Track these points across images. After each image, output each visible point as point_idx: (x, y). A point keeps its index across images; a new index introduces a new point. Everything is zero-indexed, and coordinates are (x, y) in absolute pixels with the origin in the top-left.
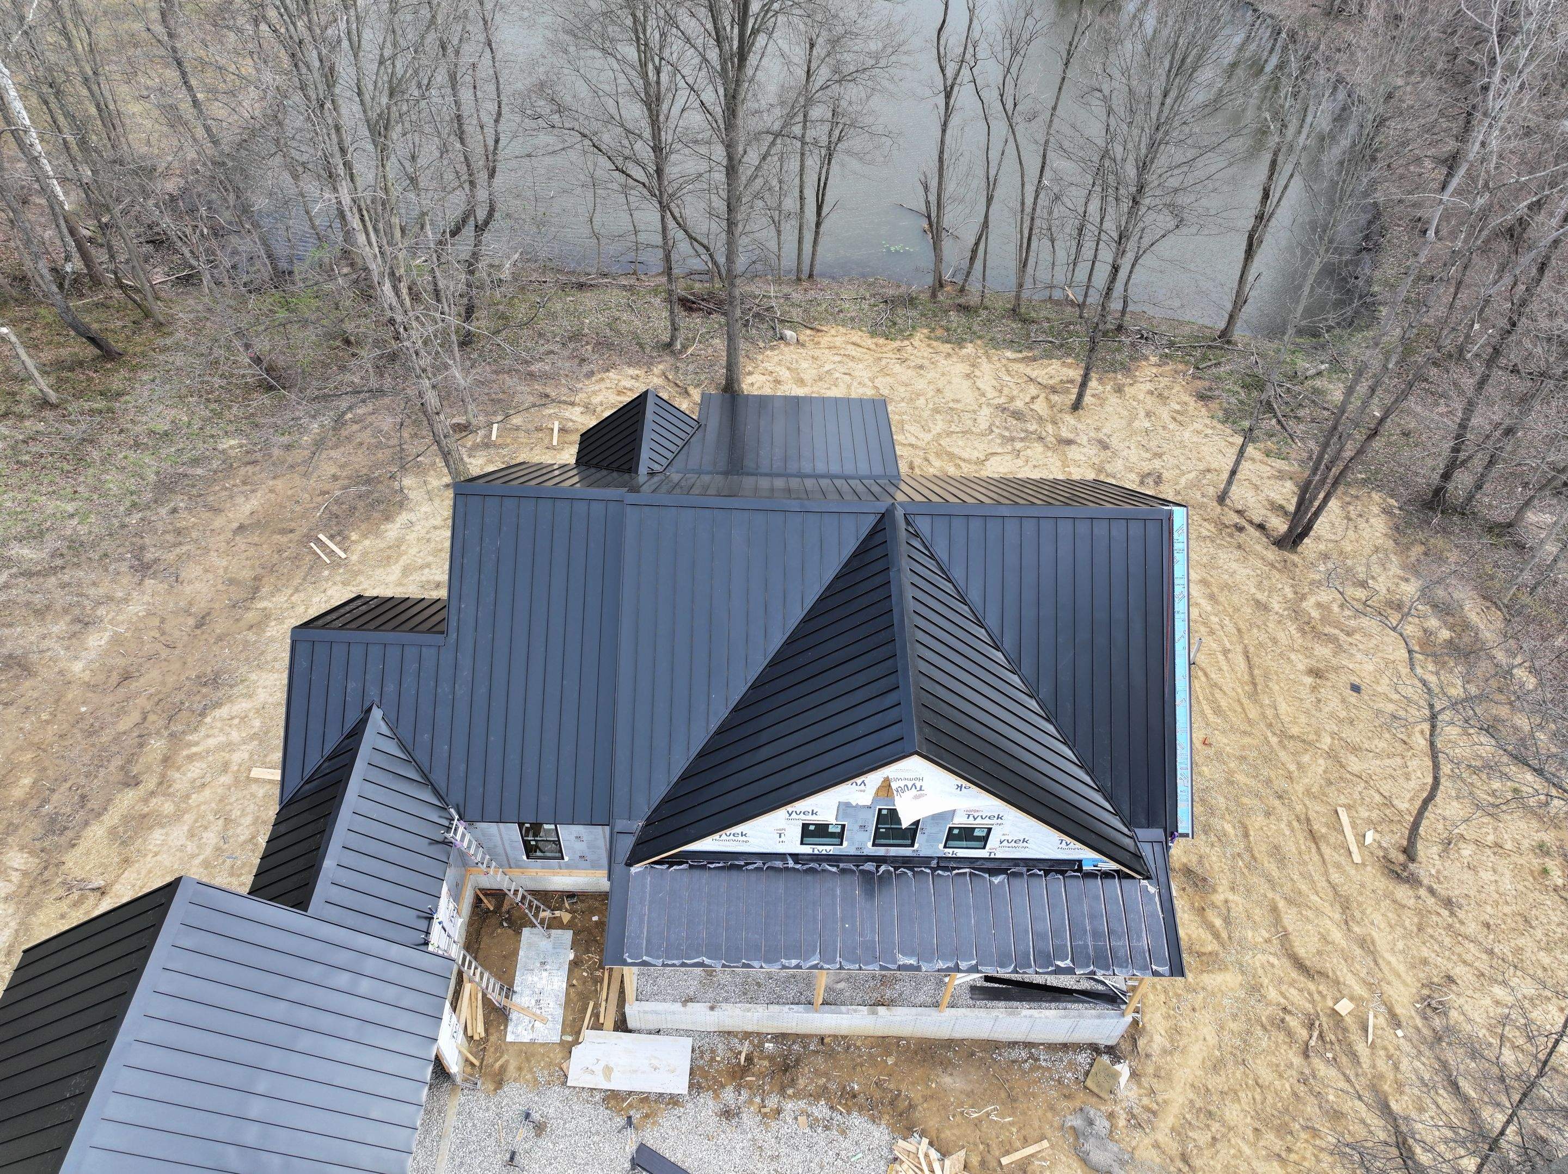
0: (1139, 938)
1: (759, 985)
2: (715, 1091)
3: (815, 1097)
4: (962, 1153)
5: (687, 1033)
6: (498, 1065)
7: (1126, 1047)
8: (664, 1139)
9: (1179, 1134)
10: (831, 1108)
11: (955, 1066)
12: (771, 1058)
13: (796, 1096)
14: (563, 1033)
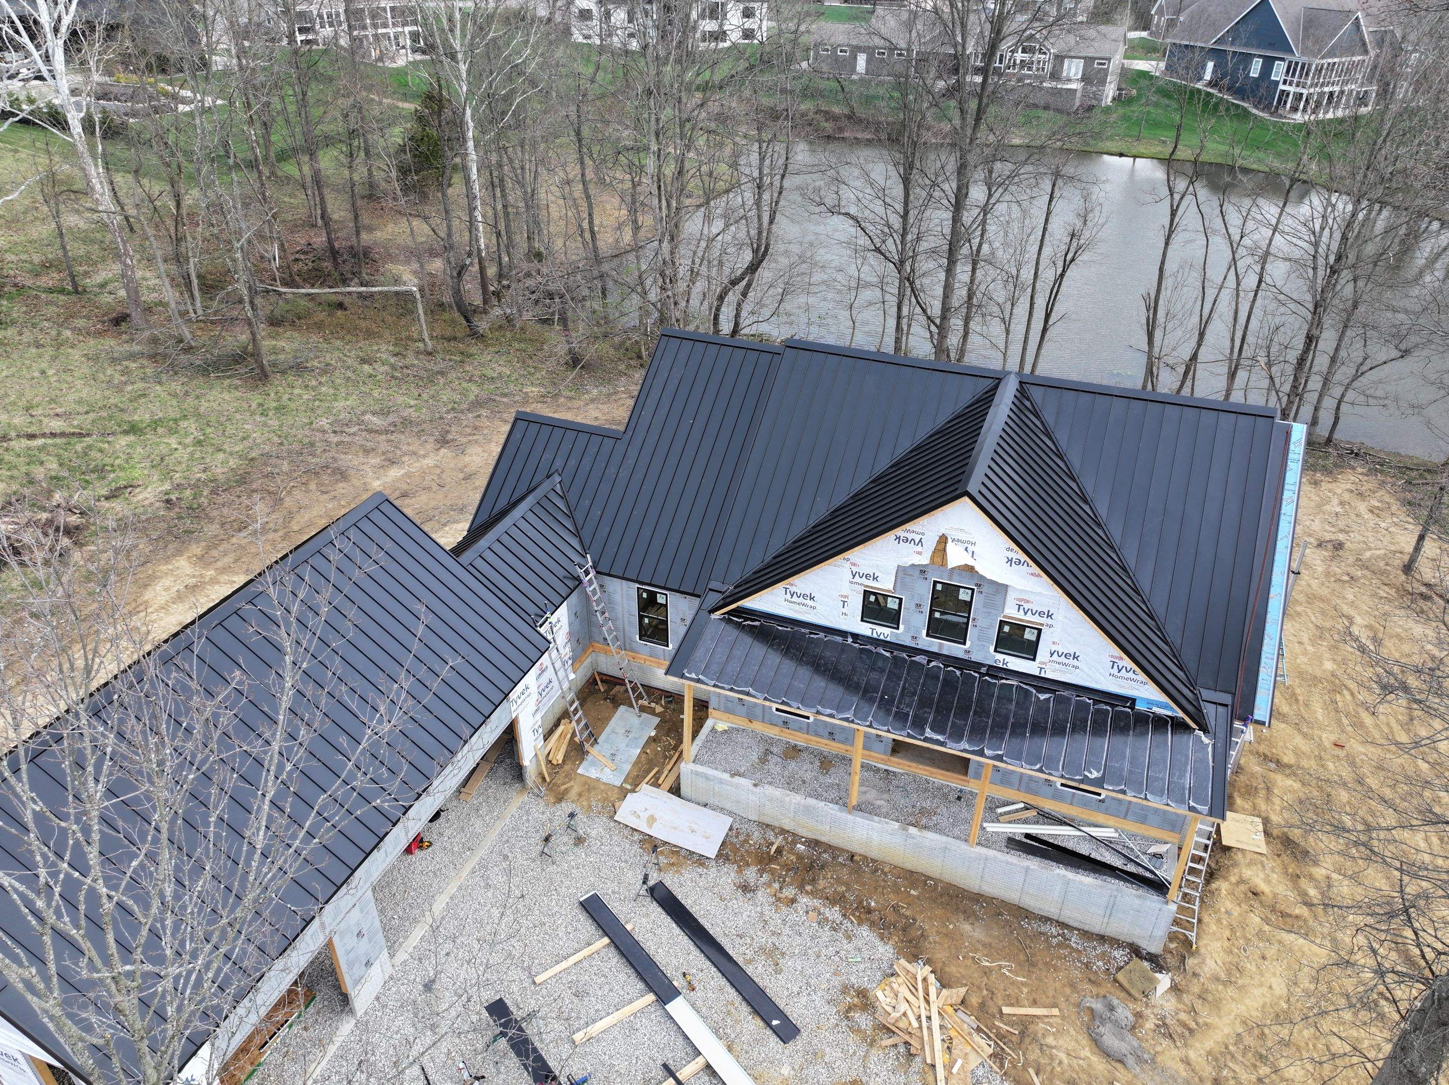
0: (1182, 776)
1: (804, 782)
2: (739, 867)
3: (829, 900)
4: (963, 990)
5: (730, 813)
6: (563, 787)
8: (681, 885)
9: (1216, 1060)
10: (844, 915)
11: (977, 918)
12: (800, 857)
13: (812, 894)
14: (625, 781)
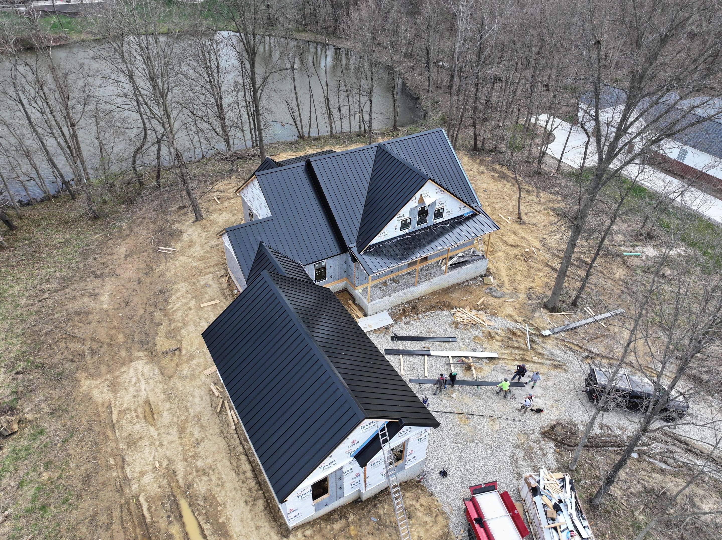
2: (400, 320)
3: (425, 312)
4: (468, 307)
7: (488, 274)
8: (396, 333)
9: (511, 285)
10: (431, 312)
11: (453, 292)
12: (409, 308)
13: (420, 313)
